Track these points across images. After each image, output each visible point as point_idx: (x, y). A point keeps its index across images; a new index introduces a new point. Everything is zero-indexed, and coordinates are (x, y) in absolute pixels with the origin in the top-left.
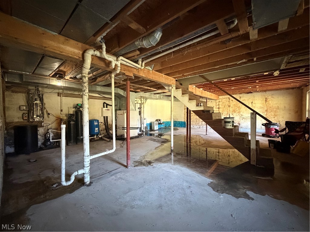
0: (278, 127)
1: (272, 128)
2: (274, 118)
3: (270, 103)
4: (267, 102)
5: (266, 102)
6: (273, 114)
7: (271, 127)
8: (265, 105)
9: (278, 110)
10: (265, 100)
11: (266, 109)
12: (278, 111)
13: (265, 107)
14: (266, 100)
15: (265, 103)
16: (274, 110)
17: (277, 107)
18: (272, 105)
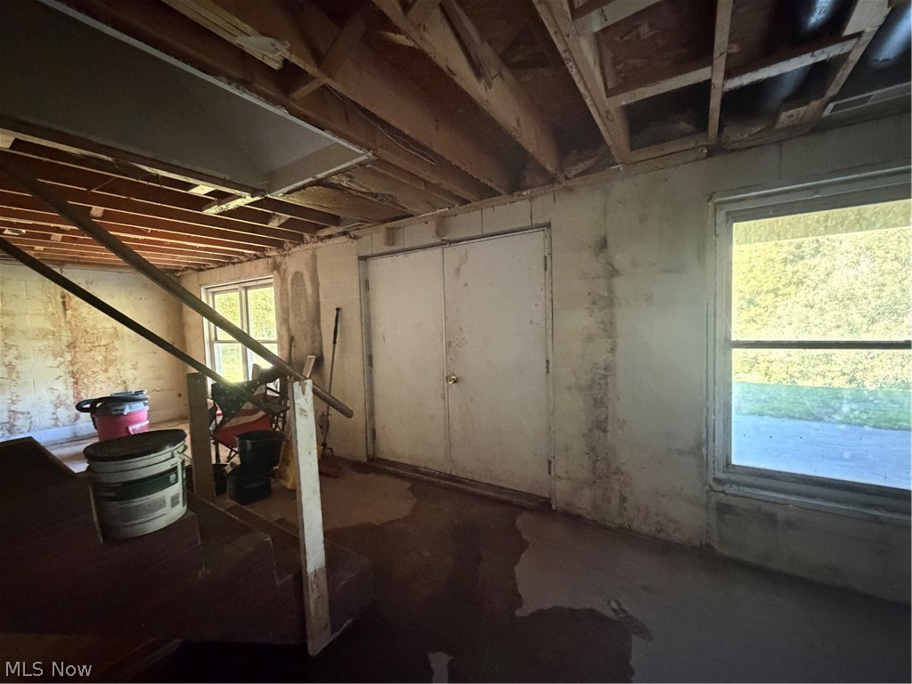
0: (145, 404)
1: (129, 414)
2: (106, 371)
3: (84, 314)
4: (69, 312)
5: (65, 309)
6: (100, 358)
7: (125, 413)
8: (63, 325)
9: (115, 342)
10: (61, 300)
11: (70, 340)
12: (117, 346)
13: (64, 333)
14: (64, 303)
15: (61, 314)
16: (103, 342)
17: (112, 331)
18: (91, 323)
